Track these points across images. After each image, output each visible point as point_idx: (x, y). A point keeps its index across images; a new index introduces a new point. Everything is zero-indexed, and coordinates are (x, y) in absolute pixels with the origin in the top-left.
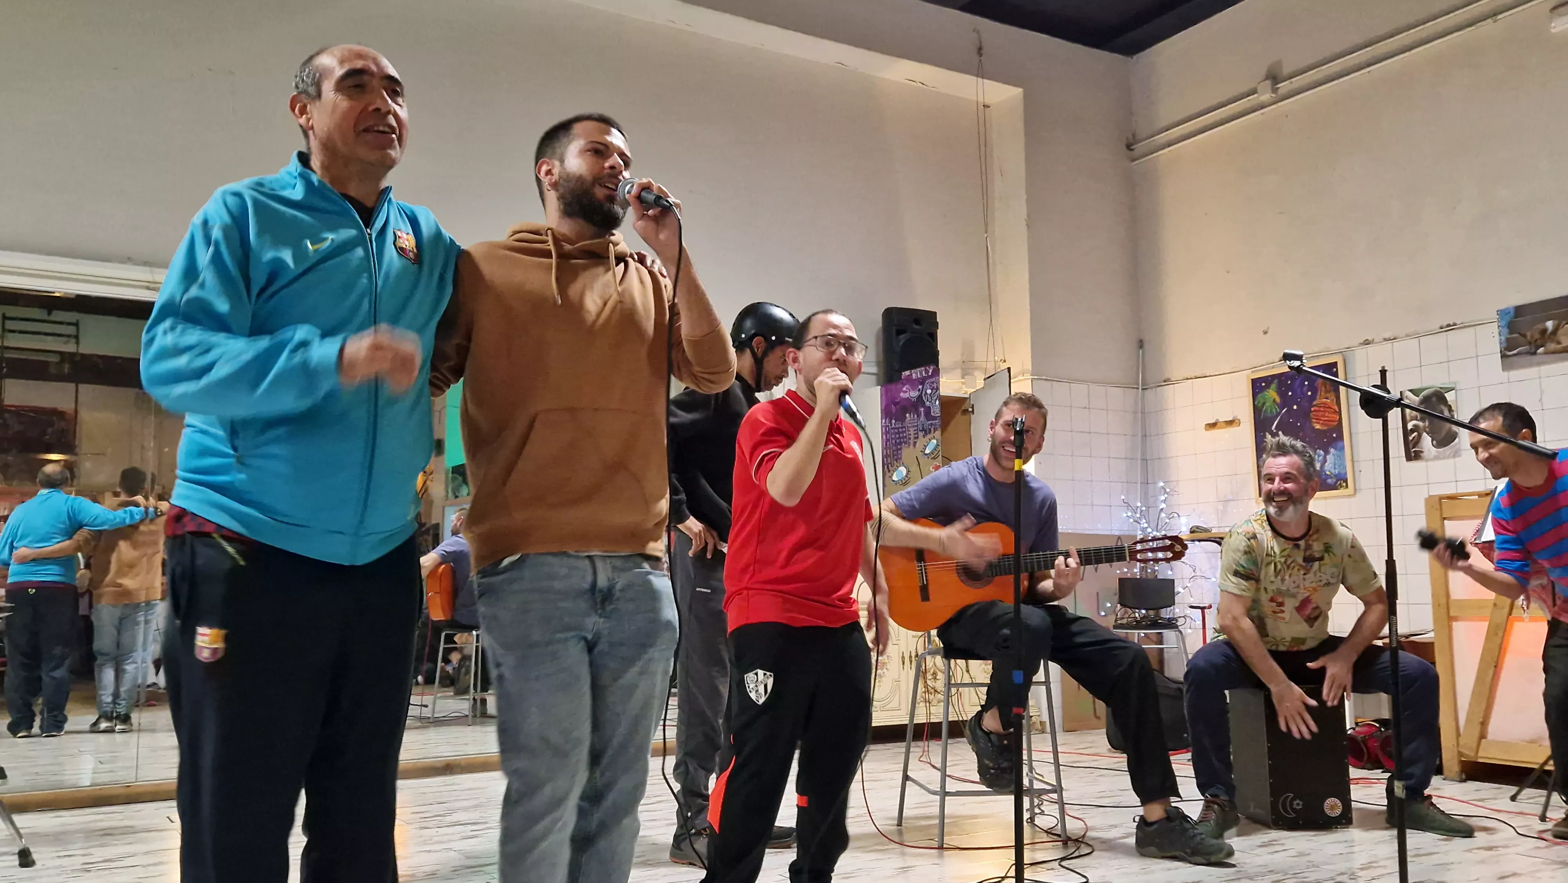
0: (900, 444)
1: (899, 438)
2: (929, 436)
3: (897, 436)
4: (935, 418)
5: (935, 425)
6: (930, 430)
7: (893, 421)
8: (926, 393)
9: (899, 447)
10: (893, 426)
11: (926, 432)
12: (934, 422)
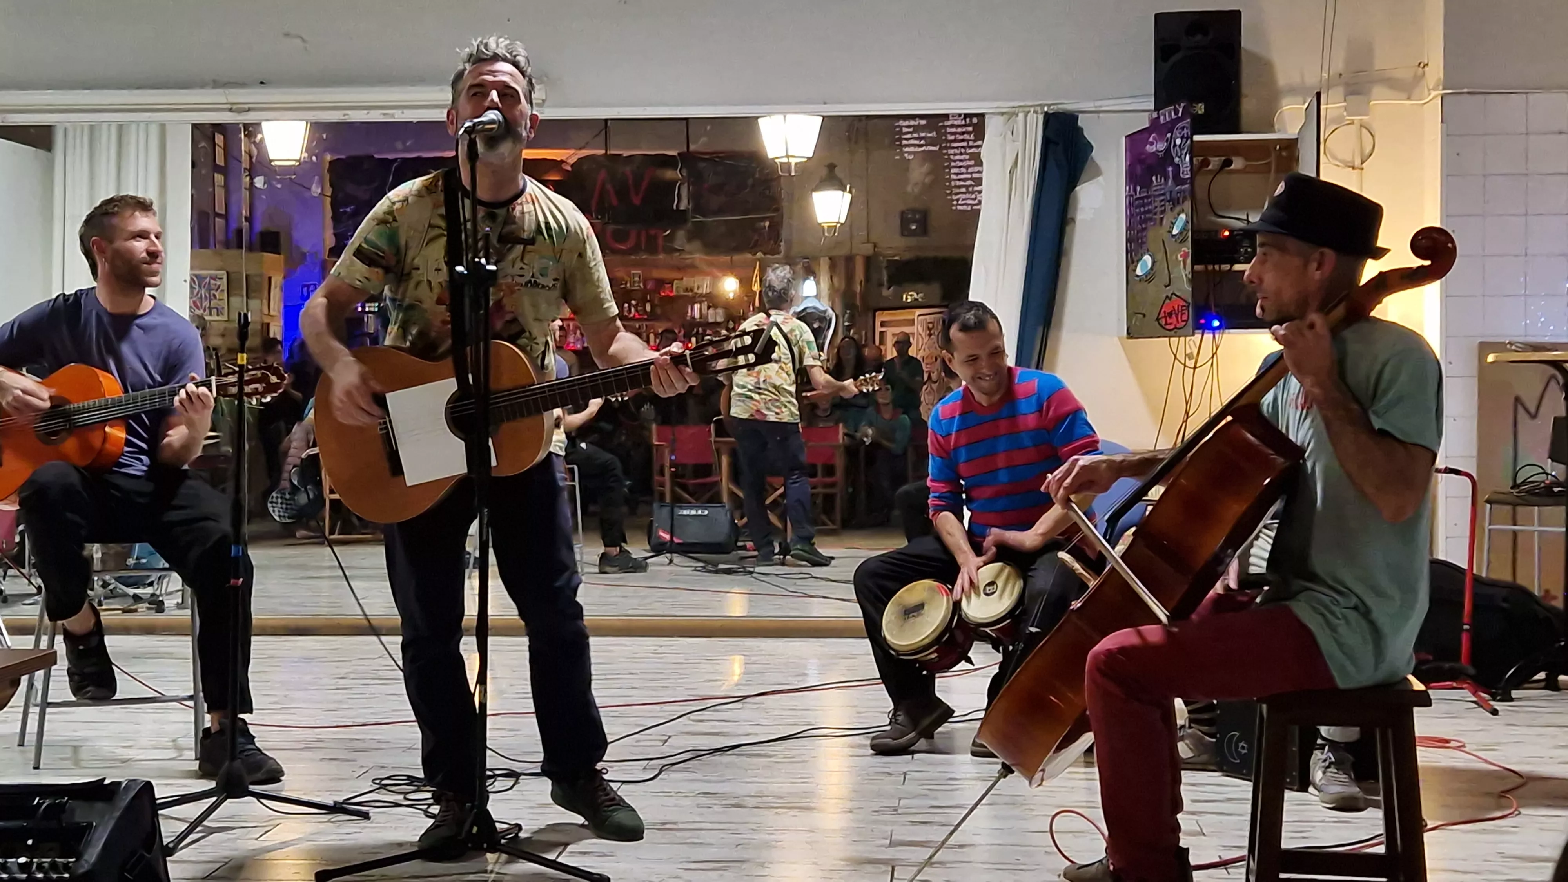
0: (1145, 221)
1: (1145, 212)
2: (1178, 209)
3: (1142, 209)
4: (1183, 182)
5: (1184, 191)
6: (1178, 199)
7: (1138, 188)
8: (1175, 145)
9: (1144, 226)
10: (1138, 195)
11: (1175, 202)
12: (1183, 187)
